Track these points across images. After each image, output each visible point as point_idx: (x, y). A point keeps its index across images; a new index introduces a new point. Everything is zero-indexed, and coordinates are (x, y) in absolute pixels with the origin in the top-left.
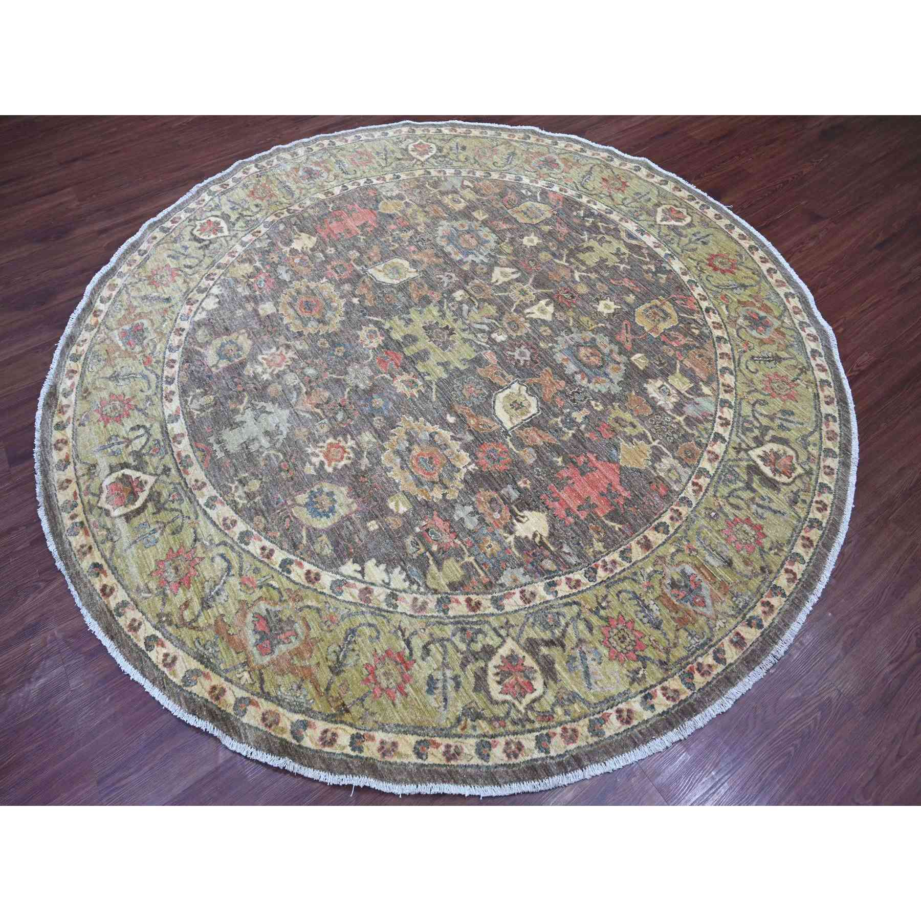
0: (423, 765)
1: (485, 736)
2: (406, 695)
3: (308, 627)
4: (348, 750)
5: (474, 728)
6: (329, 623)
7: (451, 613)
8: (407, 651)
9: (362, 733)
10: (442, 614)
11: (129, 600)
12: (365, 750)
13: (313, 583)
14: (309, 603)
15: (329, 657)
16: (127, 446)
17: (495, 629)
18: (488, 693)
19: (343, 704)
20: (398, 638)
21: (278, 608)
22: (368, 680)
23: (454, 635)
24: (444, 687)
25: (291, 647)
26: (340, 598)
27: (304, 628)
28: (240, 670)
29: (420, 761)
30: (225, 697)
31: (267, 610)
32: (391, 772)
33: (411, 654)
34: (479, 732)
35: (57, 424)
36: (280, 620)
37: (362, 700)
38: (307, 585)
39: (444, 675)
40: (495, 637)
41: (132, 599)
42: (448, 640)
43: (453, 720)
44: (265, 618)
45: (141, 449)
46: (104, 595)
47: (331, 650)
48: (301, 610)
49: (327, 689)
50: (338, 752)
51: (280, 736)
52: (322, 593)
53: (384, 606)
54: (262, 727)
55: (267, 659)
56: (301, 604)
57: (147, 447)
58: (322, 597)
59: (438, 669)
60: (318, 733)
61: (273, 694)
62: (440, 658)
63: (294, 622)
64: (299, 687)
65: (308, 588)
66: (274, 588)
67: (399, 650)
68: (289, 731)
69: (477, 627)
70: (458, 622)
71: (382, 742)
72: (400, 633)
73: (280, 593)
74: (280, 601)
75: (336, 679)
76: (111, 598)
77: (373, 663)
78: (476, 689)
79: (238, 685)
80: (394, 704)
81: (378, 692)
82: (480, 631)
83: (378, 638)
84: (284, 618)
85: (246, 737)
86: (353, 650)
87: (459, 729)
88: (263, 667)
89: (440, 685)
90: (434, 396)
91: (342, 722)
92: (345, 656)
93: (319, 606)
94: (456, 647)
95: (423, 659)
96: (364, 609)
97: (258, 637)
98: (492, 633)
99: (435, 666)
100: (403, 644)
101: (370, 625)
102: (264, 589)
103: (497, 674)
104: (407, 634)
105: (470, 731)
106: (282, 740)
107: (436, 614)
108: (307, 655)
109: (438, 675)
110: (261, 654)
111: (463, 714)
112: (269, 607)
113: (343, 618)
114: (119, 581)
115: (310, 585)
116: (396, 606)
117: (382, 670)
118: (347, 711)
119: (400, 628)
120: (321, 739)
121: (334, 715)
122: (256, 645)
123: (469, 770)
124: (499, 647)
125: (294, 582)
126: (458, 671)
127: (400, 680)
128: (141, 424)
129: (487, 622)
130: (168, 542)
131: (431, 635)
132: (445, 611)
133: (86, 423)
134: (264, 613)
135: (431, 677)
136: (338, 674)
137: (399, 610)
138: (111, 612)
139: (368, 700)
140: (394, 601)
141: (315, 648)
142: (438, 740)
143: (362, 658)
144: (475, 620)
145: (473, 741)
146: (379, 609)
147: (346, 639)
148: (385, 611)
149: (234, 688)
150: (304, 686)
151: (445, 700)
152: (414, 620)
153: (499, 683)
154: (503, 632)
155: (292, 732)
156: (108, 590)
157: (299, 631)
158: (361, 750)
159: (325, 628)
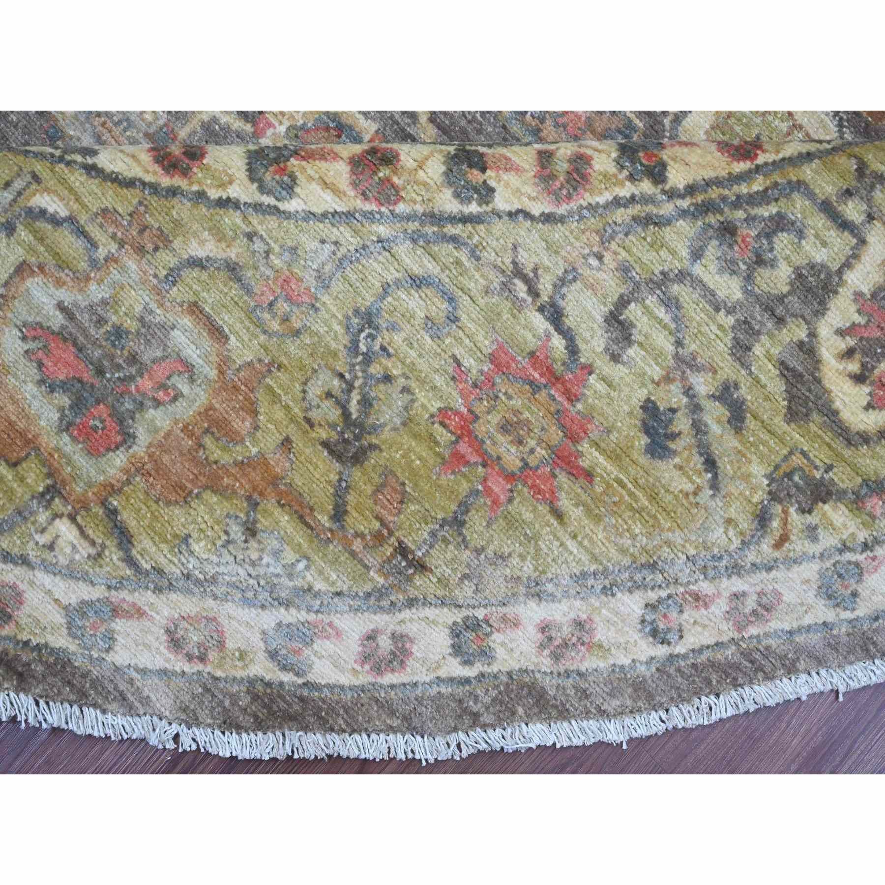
2: (589, 475)
3: (217, 333)
5: (812, 531)
6: (283, 306)
7: (676, 180)
8: (558, 343)
9: (480, 614)
14: (195, 250)
15: (314, 415)
18: (830, 414)
19: (402, 550)
20: (518, 305)
21: (96, 292)
22: (458, 458)
23: (697, 255)
24: (699, 429)
25: (185, 410)
27: (207, 343)
29: (663, 650)
31: (61, 307)
33: (573, 350)
36: (119, 333)
37: (457, 523)
38: (164, 181)
39: (688, 391)
40: (831, 234)
42: (683, 276)
43: (746, 523)
44: (61, 336)
47: (315, 390)
48: (173, 278)
49: (339, 514)
50: (424, 677)
51: (240, 674)
53: (447, 203)
54: (180, 664)
55: (119, 459)
56: (166, 259)
58: (230, 218)
59: (667, 378)
60: (352, 646)
62: (664, 342)
63: (166, 328)
64: (251, 531)
66: (57, 221)
67: (532, 343)
68: (262, 656)
69: (767, 211)
71: (545, 628)
72: (521, 288)
73: (82, 232)
74: (94, 264)
75: (356, 474)
77: (459, 404)
78: (795, 415)
80: (559, 515)
81: (498, 486)
82: (780, 223)
83: (453, 319)
84: (131, 325)
85: (146, 701)
86: (387, 378)
87: (767, 545)
88: (113, 490)
89: (682, 424)
91: (411, 603)
92: (366, 403)
93: (232, 254)
95: (615, 358)
96: (383, 229)
97: (65, 401)
98: (818, 222)
99: (657, 372)
100: (541, 323)
101: (418, 282)
103: (850, 353)
104: (545, 286)
106: (252, 682)
107: (626, 192)
108: (243, 425)
109: (672, 397)
110: (93, 452)
111: (773, 496)
112: (66, 296)
116: (487, 194)
117: (495, 419)
118: (422, 567)
119: (518, 272)
120: (365, 658)
122: (66, 426)
123: (801, 639)
124: (848, 263)
126: (728, 369)
127: (556, 435)
129: (798, 186)
131: (624, 270)
132: (655, 176)
134: (57, 320)
135: (651, 408)
136: (358, 458)
137: (500, 204)
139: (476, 521)
141: (261, 395)
143: (421, 396)
146: (433, 218)
147: (353, 348)
148: (454, 219)
149: (43, 579)
150: (263, 522)
151: (711, 464)
152: (557, 231)
153: (859, 378)
154: (853, 211)
155: (273, 655)
157: (192, 353)
158: (488, 660)
159: (275, 326)
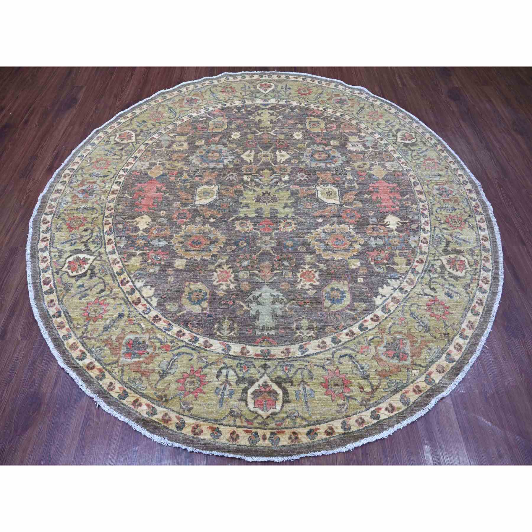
0: (482, 315)
1: (477, 287)
2: (449, 307)
3: (401, 332)
4: (467, 341)
5: (473, 289)
6: (403, 322)
7: (420, 271)
8: (430, 297)
9: (460, 332)
10: (419, 275)
11: (342, 420)
12: (467, 335)
13: (379, 319)
14: (389, 326)
15: (420, 330)
16: (230, 385)
17: (434, 260)
18: (460, 277)
19: (445, 334)
21: (385, 341)
22: (438, 318)
23: (430, 276)
24: (452, 291)
25: (408, 344)
26: (392, 311)
27: (401, 335)
28: (410, 373)
29: (480, 316)
30: (421, 387)
31: (384, 347)
32: (481, 329)
33: (432, 296)
34: (475, 288)
35: (177, 428)
36: (392, 343)
37: (446, 325)
38: (378, 323)
39: (447, 288)
40: (438, 262)
41: (343, 417)
42: (431, 279)
43: (467, 295)
44: (387, 350)
45: (238, 377)
46: (332, 434)
47: (416, 327)
48: (390, 332)
49: (435, 338)
50: (466, 346)
51: (450, 368)
52: (386, 318)
53: (404, 295)
54: (443, 375)
55: (409, 358)
56: (387, 331)
57: (239, 372)
58: (388, 319)
59: (443, 289)
60: (455, 351)
61: (428, 363)
62: (438, 286)
63: (396, 338)
64: (430, 349)
65: (380, 323)
66: (373, 339)
67: (428, 300)
68: (449, 364)
69: (430, 265)
70: (426, 271)
71: (467, 326)
72: (420, 296)
73: (376, 337)
74: (381, 338)
75: (431, 332)
76: (336, 430)
77: (430, 313)
78: (457, 280)
79: (418, 377)
80: (452, 314)
81: (444, 317)
82: (433, 265)
83: (419, 306)
84: (392, 341)
85: (446, 384)
86: (421, 318)
87: (471, 295)
88: (413, 362)
89: (450, 292)
90: (303, 220)
91: (453, 338)
92: (423, 323)
93: (392, 322)
94: (436, 278)
95: (436, 292)
96: (402, 304)
97: (396, 358)
98: (435, 262)
99: (442, 289)
100: (426, 297)
101: (411, 306)
102: (372, 344)
103: (453, 269)
104: (422, 293)
105: (473, 292)
106: (452, 368)
107: (417, 278)
108: (415, 339)
109: (446, 290)
110: (405, 360)
111: (466, 290)
112: (383, 345)
113: (404, 315)
114: (327, 422)
115: (379, 321)
116: (407, 291)
117: (435, 311)
118: (448, 334)
119: (418, 294)
120: (458, 350)
121: (449, 340)
122: (400, 361)
123: (489, 300)
124: (442, 263)
125: (373, 328)
126: (447, 282)
127: (442, 306)
128: (218, 369)
129: (430, 261)
130: (316, 384)
131: (426, 284)
132: (418, 273)
133: (191, 406)
134: (385, 349)
135: (445, 294)
136: (429, 330)
137: (409, 290)
138: (344, 434)
139: (447, 323)
140: (404, 290)
141: (413, 334)
142: (473, 305)
143: (426, 316)
144: (427, 264)
145: (478, 293)
146: (405, 298)
147: (415, 318)
148: (407, 296)
149: (418, 380)
150: (430, 347)
151: (457, 293)
152: (417, 287)
153: (457, 271)
154: (436, 258)
155: (450, 362)
156: (329, 431)
157: (401, 337)
158: (468, 337)
159: (404, 325)
